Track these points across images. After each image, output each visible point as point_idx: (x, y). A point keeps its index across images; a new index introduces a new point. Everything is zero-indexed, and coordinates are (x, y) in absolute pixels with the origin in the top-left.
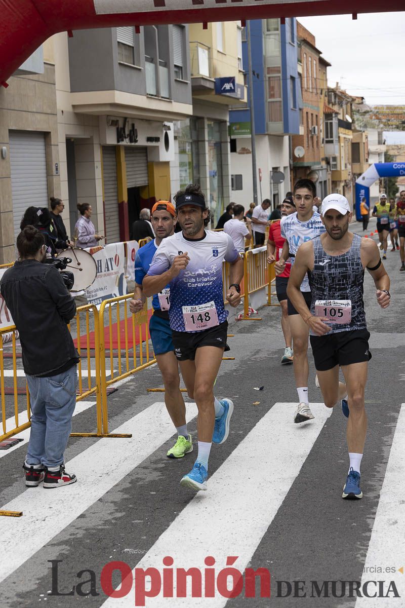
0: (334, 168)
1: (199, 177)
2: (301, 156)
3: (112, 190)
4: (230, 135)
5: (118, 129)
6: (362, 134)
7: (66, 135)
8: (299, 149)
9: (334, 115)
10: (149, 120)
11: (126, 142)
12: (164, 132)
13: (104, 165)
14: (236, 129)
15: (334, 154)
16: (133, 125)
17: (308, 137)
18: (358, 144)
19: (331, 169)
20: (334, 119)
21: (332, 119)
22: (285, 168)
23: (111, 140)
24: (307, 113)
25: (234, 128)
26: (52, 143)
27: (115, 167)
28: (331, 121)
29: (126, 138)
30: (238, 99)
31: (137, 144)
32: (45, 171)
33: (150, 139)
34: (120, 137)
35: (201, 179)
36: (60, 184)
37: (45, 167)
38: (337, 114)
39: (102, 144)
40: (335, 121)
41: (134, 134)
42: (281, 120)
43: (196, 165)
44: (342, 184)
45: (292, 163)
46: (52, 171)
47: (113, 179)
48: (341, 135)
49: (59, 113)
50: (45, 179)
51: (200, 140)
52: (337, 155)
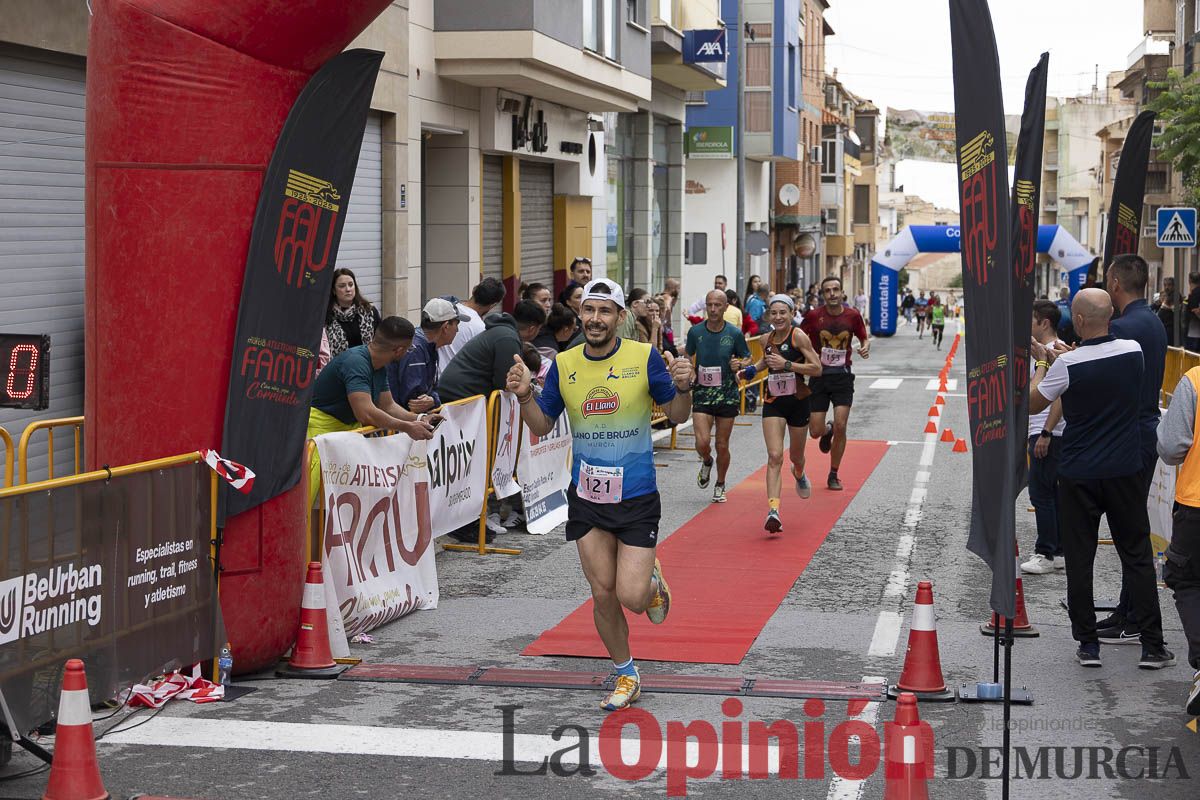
0: (832, 231)
1: (633, 234)
2: (792, 204)
3: (493, 251)
4: (687, 153)
5: (514, 118)
6: (874, 170)
7: (422, 123)
8: (788, 190)
9: (838, 129)
10: (567, 107)
11: (526, 150)
12: (590, 133)
13: (485, 197)
14: (700, 140)
15: (836, 204)
16: (540, 114)
17: (804, 167)
18: (868, 186)
19: (827, 233)
20: (838, 135)
21: (834, 137)
22: (762, 224)
23: (502, 142)
24: (805, 119)
25: (695, 139)
26: (397, 140)
27: (499, 202)
28: (832, 140)
29: (528, 140)
30: (714, 77)
31: (544, 155)
32: (377, 200)
33: (566, 147)
34: (518, 138)
35: (636, 237)
36: (407, 230)
37: (378, 191)
38: (843, 125)
39: (483, 149)
40: (839, 141)
41: (541, 134)
42: (769, 130)
43: (629, 209)
44: (839, 263)
45: (773, 217)
46: (394, 201)
47: (496, 226)
48: (847, 167)
49: (413, 74)
50: (377, 218)
51: (637, 157)
52: (842, 205)
